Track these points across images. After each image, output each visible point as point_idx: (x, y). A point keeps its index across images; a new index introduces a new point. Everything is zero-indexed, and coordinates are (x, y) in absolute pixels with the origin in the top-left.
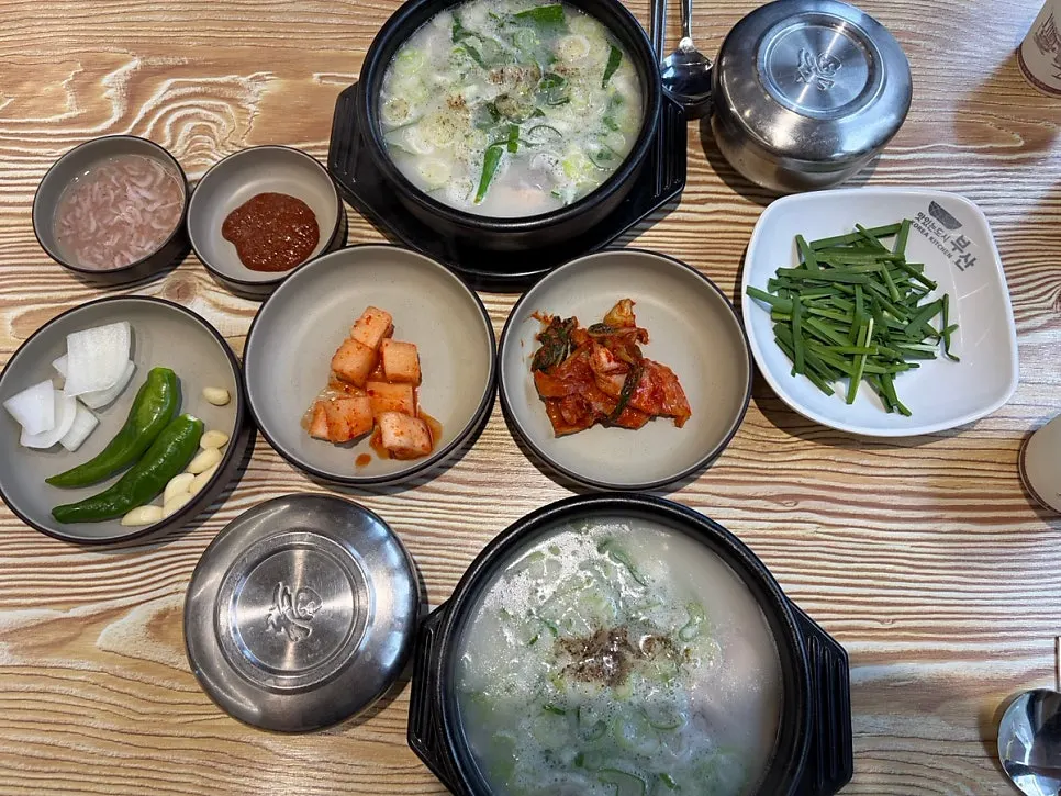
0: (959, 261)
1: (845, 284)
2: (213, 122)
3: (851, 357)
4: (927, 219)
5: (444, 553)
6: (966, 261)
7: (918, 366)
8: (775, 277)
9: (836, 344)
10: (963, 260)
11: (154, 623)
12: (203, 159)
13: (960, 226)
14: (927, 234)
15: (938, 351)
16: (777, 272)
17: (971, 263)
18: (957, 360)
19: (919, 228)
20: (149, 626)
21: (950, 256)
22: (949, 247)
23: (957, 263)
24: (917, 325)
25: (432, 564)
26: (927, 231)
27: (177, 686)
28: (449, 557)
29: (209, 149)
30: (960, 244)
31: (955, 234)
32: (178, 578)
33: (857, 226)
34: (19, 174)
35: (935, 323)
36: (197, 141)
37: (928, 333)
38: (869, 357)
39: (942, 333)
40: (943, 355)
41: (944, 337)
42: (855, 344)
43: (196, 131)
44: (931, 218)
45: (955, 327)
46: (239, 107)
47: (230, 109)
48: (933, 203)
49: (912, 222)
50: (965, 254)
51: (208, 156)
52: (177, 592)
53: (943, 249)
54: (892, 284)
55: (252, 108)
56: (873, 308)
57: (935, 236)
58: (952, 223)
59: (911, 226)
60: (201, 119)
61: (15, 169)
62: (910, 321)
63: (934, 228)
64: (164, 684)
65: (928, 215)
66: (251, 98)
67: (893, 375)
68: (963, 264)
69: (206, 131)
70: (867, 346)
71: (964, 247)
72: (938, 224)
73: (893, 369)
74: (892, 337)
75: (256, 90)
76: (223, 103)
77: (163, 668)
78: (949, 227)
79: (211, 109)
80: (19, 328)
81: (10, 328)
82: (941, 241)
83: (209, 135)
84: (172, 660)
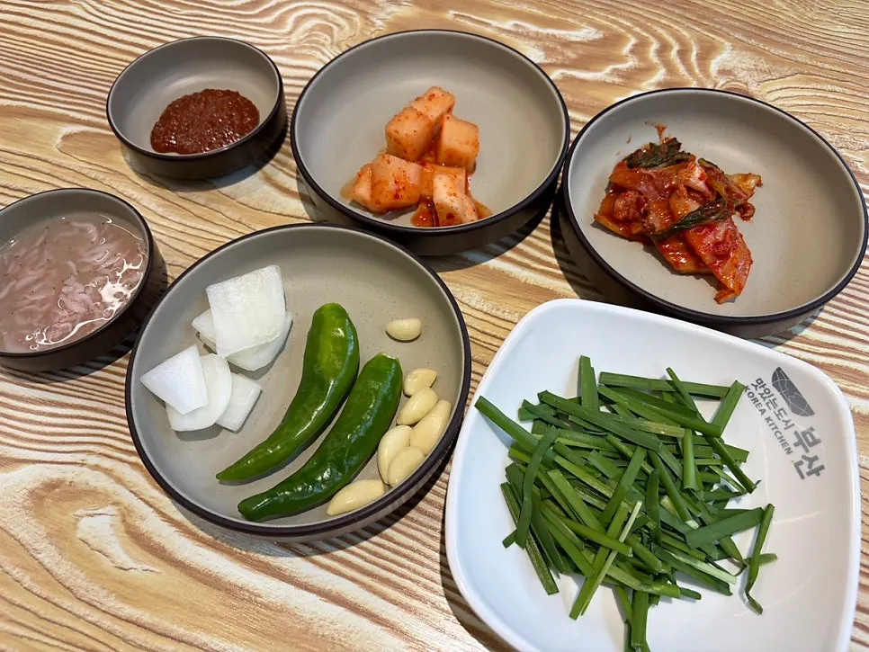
0: (801, 463)
1: (625, 441)
2: (338, 25)
3: (594, 546)
4: (767, 391)
5: (419, 535)
6: (810, 466)
7: (698, 596)
8: (535, 401)
9: (580, 521)
10: (806, 463)
11: (40, 492)
12: (314, 52)
13: (812, 413)
14: (763, 411)
15: (736, 585)
16: (540, 396)
17: (817, 471)
18: (759, 609)
19: (755, 400)
20: (32, 493)
21: (789, 451)
22: (791, 438)
23: (797, 465)
24: (711, 535)
25: (398, 544)
26: (765, 407)
27: (27, 581)
28: (424, 544)
29: (323, 45)
30: (806, 440)
31: (801, 424)
32: (91, 448)
33: (669, 370)
34: (139, 19)
35: (743, 542)
36: (315, 35)
37: (727, 552)
38: (621, 558)
39: (749, 560)
40: (741, 593)
41: (751, 566)
42: (607, 529)
43: (317, 28)
44: (774, 390)
45: (770, 558)
46: (367, 19)
47: (357, 19)
48: (779, 369)
49: (746, 388)
50: (810, 455)
51: (320, 50)
52: (82, 465)
53: (781, 439)
54: (691, 463)
55: (379, 23)
56: (650, 486)
57: (774, 418)
58: (800, 405)
59: (744, 395)
60: (326, 19)
61: (138, 15)
62: (703, 524)
63: (775, 406)
64: (14, 572)
65: (769, 385)
66: (382, 15)
67: (653, 599)
68: (804, 468)
69: (328, 30)
70: (622, 539)
71: (811, 445)
72: (781, 402)
73: (656, 589)
74: (665, 539)
75: (389, 10)
76: (354, 13)
77: (21, 551)
78: (794, 410)
79: (341, 15)
80: (67, 143)
81: (59, 141)
82: (781, 426)
83: (327, 33)
84: (36, 546)
